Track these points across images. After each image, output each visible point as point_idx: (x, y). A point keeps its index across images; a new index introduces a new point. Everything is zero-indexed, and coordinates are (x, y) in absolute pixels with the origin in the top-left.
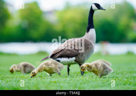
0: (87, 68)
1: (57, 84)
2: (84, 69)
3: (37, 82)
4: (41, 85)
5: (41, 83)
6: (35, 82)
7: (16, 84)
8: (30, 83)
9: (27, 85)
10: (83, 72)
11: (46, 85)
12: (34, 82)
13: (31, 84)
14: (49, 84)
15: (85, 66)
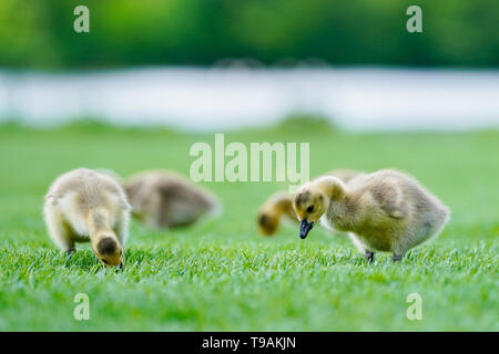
0: (327, 201)
1: (391, 289)
2: (310, 210)
3: (286, 276)
4: (310, 293)
5: (305, 283)
6: (278, 279)
7: (180, 288)
8: (250, 280)
9: (237, 292)
10: (305, 221)
11: (334, 292)
12: (273, 277)
13: (257, 290)
14: (349, 289)
15: (321, 191)
